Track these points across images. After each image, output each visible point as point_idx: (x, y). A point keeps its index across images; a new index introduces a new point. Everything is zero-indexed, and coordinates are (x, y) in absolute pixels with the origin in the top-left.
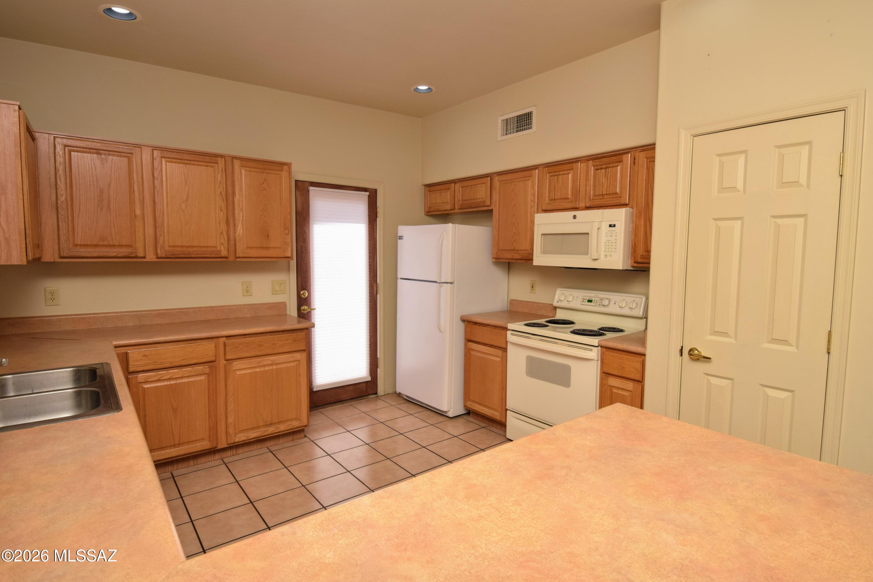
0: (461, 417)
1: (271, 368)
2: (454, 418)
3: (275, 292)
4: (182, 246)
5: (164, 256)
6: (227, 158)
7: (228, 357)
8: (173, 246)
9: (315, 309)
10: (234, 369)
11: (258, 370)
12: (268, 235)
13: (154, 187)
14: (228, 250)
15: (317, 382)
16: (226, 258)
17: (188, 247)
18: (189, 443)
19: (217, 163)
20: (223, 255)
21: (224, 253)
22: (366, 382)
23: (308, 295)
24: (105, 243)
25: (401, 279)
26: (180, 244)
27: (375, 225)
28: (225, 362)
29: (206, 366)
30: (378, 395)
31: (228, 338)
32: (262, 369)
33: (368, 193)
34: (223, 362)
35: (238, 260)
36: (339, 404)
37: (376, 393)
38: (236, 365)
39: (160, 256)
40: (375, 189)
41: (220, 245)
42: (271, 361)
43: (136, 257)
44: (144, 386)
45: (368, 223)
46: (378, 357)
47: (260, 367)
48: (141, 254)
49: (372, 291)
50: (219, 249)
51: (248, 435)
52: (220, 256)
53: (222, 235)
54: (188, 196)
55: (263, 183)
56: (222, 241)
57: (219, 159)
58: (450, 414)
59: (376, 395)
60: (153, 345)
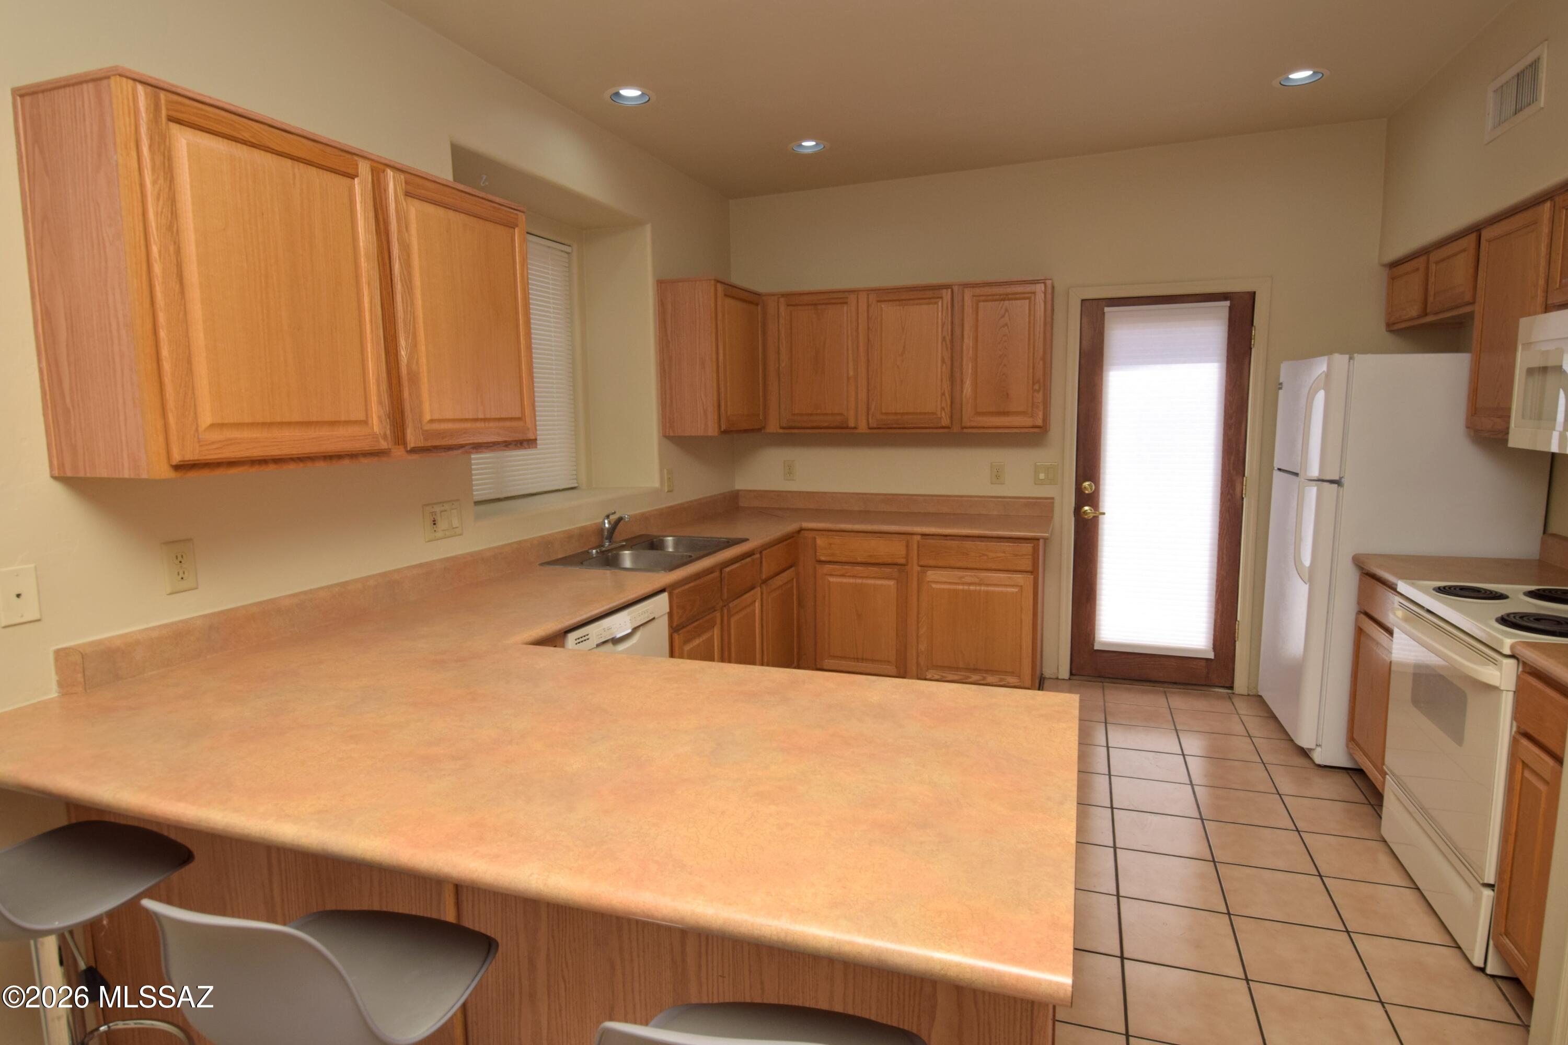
0: (1348, 773)
1: (978, 588)
2: (1326, 769)
3: (1038, 482)
4: (896, 414)
5: (875, 426)
6: (956, 288)
7: (922, 563)
8: (887, 414)
9: (1104, 514)
10: (928, 580)
11: (961, 587)
12: (1007, 394)
13: (868, 340)
14: (951, 417)
15: (1102, 636)
16: (948, 428)
17: (903, 414)
18: (873, 661)
19: (941, 298)
20: (944, 425)
21: (945, 421)
22: (1207, 660)
23: (1095, 489)
24: (819, 411)
25: (1279, 469)
26: (893, 411)
27: (1247, 362)
28: (919, 568)
29: (896, 570)
30: (1234, 692)
31: (924, 537)
32: (966, 587)
33: (1228, 303)
34: (917, 568)
35: (965, 431)
36: (1145, 684)
37: (1231, 688)
38: (931, 575)
39: (871, 425)
40: (1249, 293)
41: (941, 411)
42: (978, 578)
43: (847, 428)
44: (829, 579)
45: (1225, 359)
46: (1238, 619)
47: (963, 584)
48: (852, 424)
49: (1231, 491)
50: (939, 416)
51: (944, 674)
52: (940, 425)
53: (943, 397)
54: (904, 347)
55: (1003, 316)
56: (944, 405)
57: (944, 291)
58: (1319, 757)
59: (1230, 691)
60: (838, 533)
